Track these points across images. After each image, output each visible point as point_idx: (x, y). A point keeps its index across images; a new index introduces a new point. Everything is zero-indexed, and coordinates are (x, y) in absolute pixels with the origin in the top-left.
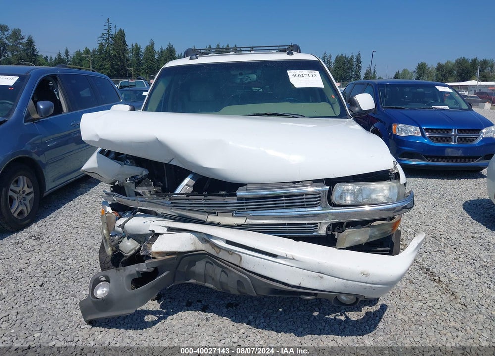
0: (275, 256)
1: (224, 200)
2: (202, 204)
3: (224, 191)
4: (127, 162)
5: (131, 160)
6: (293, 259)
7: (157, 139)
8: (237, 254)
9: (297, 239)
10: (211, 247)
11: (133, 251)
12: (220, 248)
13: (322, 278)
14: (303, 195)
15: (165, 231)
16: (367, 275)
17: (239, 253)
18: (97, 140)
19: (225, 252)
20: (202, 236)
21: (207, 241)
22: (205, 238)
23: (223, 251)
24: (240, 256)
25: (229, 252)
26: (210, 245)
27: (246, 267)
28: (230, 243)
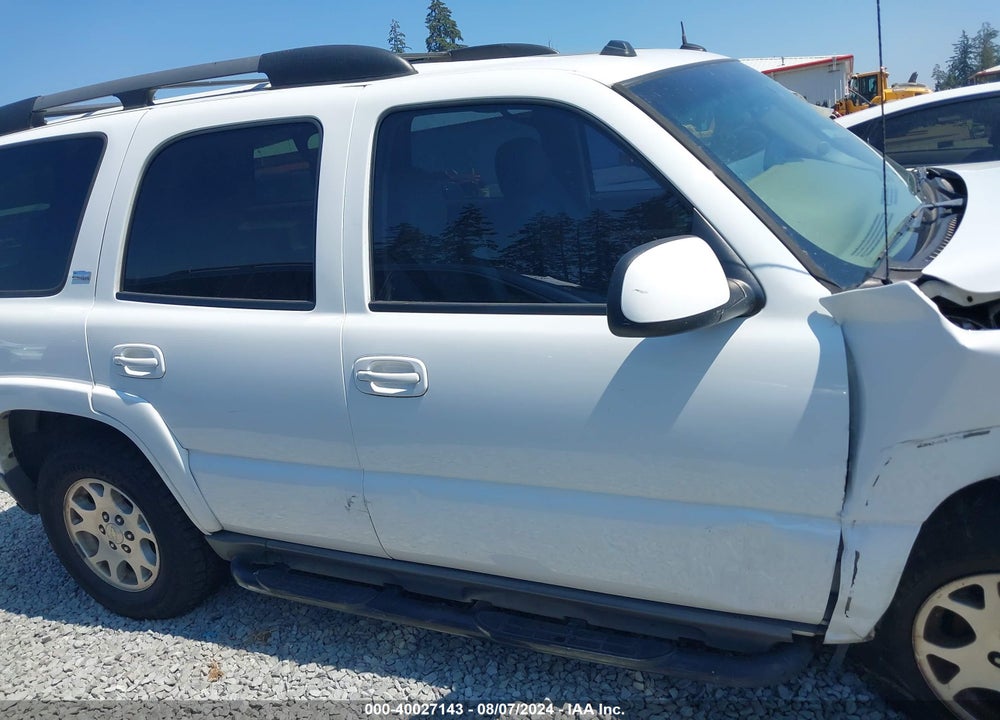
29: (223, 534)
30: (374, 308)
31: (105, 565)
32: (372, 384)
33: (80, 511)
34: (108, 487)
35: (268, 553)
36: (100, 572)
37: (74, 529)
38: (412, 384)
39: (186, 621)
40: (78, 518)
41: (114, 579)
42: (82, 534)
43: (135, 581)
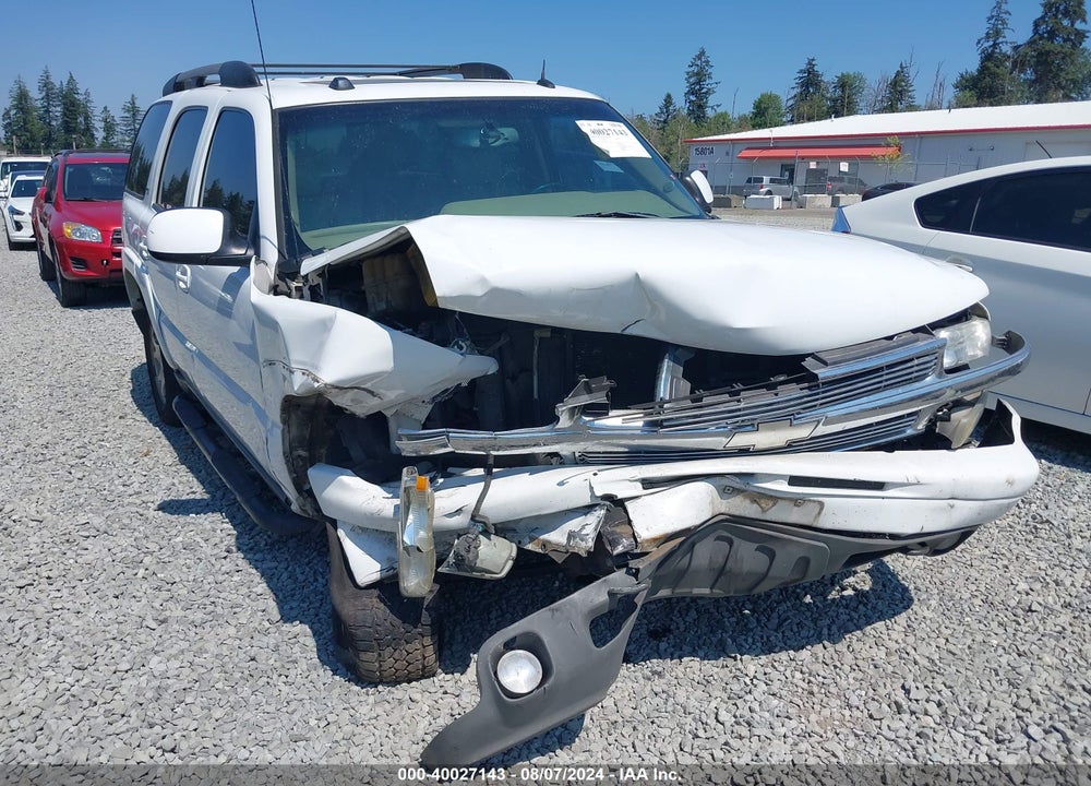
0: (879, 486)
1: (776, 395)
2: (739, 410)
3: (782, 373)
4: (461, 348)
5: (468, 343)
6: (918, 483)
7: (637, 275)
8: (814, 501)
9: (890, 447)
10: (748, 501)
11: (510, 563)
12: (775, 498)
13: (952, 507)
14: (912, 360)
15: (638, 489)
16: (1010, 483)
17: (820, 499)
18: (479, 292)
19: (787, 503)
20: (725, 482)
21: (736, 491)
22: (729, 485)
23: (780, 503)
24: (822, 504)
25: (797, 501)
26: (746, 497)
27: (826, 522)
28: (795, 480)
29: (178, 371)
31: (161, 383)
33: (155, 344)
38: (186, 284)
41: (162, 393)
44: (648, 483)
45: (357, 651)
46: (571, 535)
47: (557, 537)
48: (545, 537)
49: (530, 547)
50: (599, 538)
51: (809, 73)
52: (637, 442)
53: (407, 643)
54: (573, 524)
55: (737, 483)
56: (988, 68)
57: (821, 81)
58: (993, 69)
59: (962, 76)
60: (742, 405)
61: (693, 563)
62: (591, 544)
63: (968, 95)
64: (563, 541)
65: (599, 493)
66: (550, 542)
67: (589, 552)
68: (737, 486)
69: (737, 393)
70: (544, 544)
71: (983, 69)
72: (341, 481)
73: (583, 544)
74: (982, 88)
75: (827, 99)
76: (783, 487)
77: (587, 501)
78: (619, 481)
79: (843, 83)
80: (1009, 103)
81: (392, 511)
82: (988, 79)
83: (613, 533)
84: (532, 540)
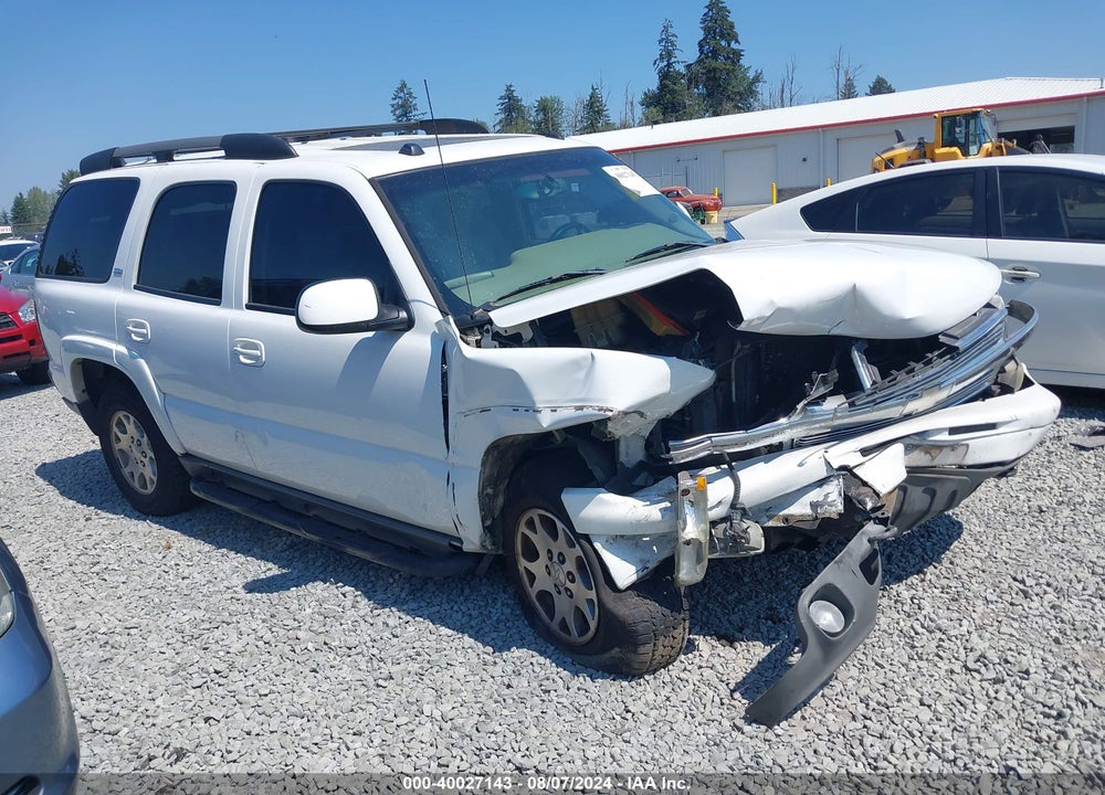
0: (992, 426)
1: (933, 368)
3: (935, 350)
6: (1016, 419)
8: (963, 445)
10: (923, 454)
12: (940, 447)
13: (1031, 435)
14: (994, 328)
15: (859, 458)
17: (967, 442)
18: (769, 313)
19: (947, 449)
20: (908, 441)
21: (915, 447)
22: (913, 443)
23: (944, 449)
24: (967, 446)
25: (953, 446)
26: (921, 450)
27: (970, 461)
28: (953, 431)
29: (187, 455)
30: (248, 307)
31: (132, 474)
32: (241, 357)
33: (119, 434)
34: (132, 418)
35: (214, 473)
36: (129, 479)
37: (117, 446)
38: (257, 358)
39: (170, 519)
40: (118, 439)
41: (136, 485)
42: (120, 450)
43: (146, 488)
44: (865, 452)
45: (636, 645)
46: (814, 506)
47: (800, 509)
48: (786, 512)
49: (770, 524)
50: (848, 500)
51: (509, 99)
52: (837, 422)
53: (675, 629)
54: (815, 495)
55: (916, 441)
56: (667, 86)
57: (522, 106)
58: (671, 86)
59: (645, 94)
60: (917, 379)
61: (904, 508)
62: (841, 507)
63: (655, 110)
64: (808, 511)
65: (835, 466)
66: (792, 515)
67: (840, 514)
68: (916, 443)
69: (913, 370)
70: (786, 519)
71: (662, 87)
72: (601, 499)
73: (833, 509)
74: (665, 105)
75: (531, 123)
76: (945, 437)
77: (824, 474)
78: (844, 453)
79: (544, 107)
80: (691, 117)
81: (660, 514)
82: (668, 96)
83: (859, 495)
84: (770, 518)
